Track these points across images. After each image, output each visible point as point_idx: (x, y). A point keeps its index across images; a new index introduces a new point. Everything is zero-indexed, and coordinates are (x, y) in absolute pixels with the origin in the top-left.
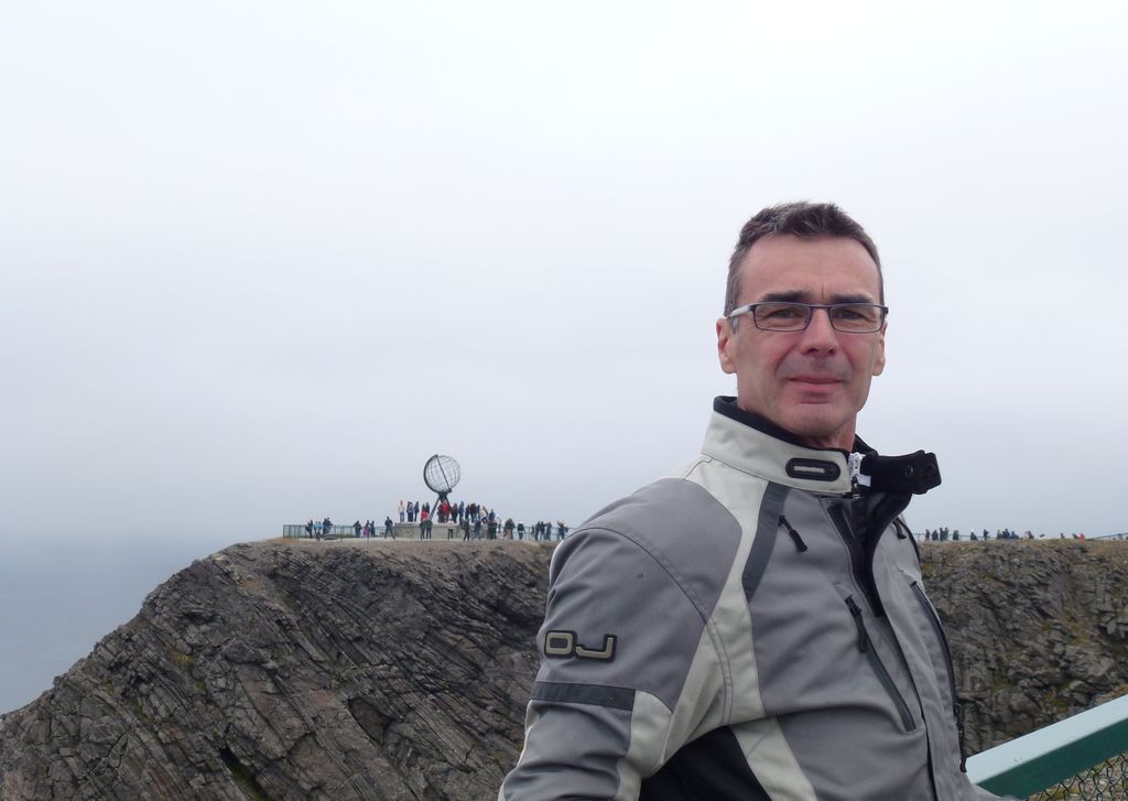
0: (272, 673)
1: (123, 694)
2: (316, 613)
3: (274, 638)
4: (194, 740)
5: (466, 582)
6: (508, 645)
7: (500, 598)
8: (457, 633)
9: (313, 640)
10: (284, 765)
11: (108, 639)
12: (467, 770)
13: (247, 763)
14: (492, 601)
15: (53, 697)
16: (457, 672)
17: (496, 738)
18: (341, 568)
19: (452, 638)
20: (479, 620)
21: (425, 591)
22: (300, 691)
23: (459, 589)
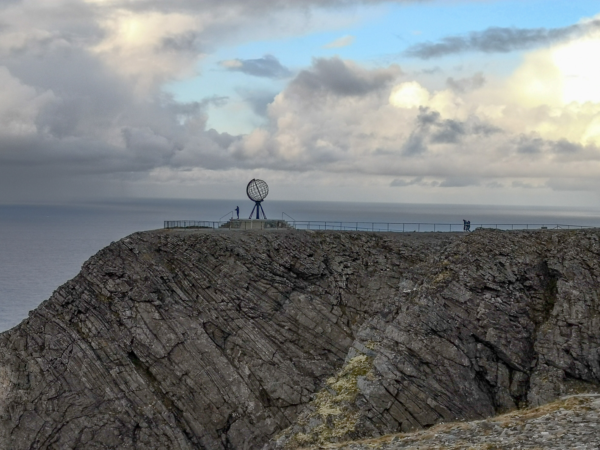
0: (158, 307)
1: (70, 321)
2: (183, 272)
3: (159, 287)
4: (112, 347)
5: (272, 254)
6: (296, 290)
7: (292, 263)
8: (267, 284)
9: (182, 288)
10: (165, 361)
11: (61, 288)
12: (273, 364)
13: (144, 361)
14: (287, 265)
15: (28, 323)
16: (266, 306)
17: (291, 346)
18: (198, 246)
19: (263, 287)
20: (280, 276)
21: (248, 260)
22: (174, 318)
23: (269, 258)
